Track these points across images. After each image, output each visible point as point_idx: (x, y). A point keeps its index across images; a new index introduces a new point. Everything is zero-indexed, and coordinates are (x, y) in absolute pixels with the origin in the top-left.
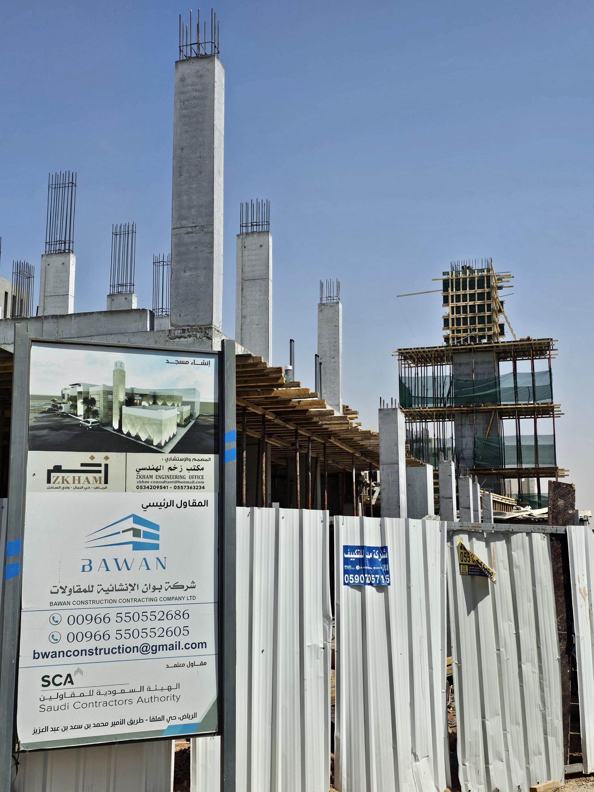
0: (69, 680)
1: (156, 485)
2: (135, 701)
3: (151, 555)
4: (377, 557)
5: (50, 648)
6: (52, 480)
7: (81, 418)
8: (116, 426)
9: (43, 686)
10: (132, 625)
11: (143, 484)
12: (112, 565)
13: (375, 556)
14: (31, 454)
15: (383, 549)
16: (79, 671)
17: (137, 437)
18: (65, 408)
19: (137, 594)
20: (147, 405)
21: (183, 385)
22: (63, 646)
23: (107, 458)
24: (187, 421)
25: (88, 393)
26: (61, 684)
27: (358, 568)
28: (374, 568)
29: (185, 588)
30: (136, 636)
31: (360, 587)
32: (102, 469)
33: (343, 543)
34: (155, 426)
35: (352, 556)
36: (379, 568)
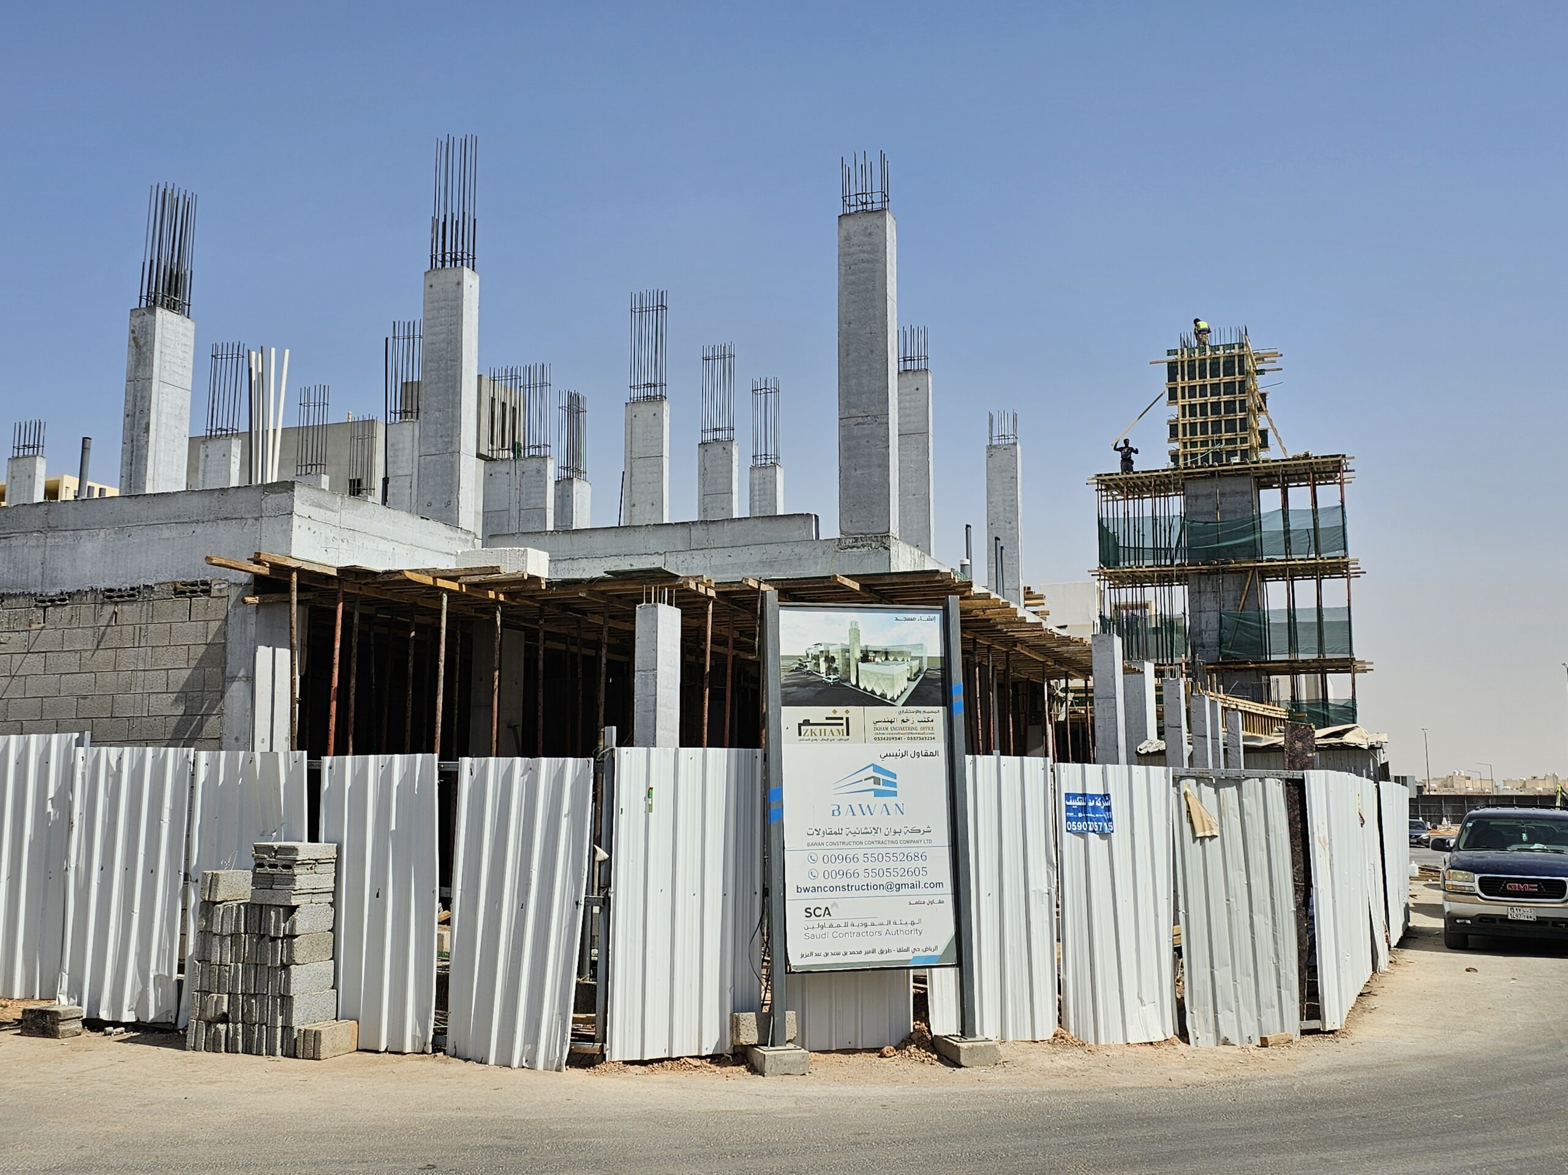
0: (827, 912)
1: (892, 736)
2: (883, 933)
3: (890, 801)
4: (1099, 804)
5: (810, 884)
6: (802, 734)
7: (824, 675)
8: (854, 682)
9: (806, 916)
10: (877, 865)
11: (880, 736)
12: (857, 810)
13: (1097, 804)
14: (782, 707)
15: (1106, 797)
16: (834, 904)
17: (873, 692)
18: (810, 666)
19: (880, 837)
20: (880, 661)
21: (911, 641)
22: (820, 882)
23: (847, 712)
24: (917, 675)
25: (829, 651)
26: (820, 915)
27: (1080, 815)
28: (1097, 815)
29: (922, 832)
30: (881, 875)
31: (1082, 834)
32: (844, 721)
33: (1064, 791)
34: (888, 681)
35: (1073, 803)
36: (1101, 816)
